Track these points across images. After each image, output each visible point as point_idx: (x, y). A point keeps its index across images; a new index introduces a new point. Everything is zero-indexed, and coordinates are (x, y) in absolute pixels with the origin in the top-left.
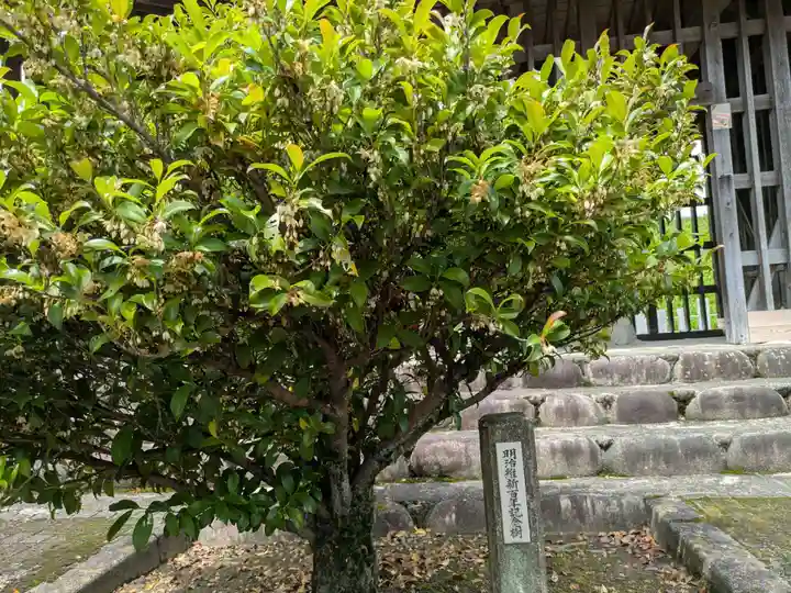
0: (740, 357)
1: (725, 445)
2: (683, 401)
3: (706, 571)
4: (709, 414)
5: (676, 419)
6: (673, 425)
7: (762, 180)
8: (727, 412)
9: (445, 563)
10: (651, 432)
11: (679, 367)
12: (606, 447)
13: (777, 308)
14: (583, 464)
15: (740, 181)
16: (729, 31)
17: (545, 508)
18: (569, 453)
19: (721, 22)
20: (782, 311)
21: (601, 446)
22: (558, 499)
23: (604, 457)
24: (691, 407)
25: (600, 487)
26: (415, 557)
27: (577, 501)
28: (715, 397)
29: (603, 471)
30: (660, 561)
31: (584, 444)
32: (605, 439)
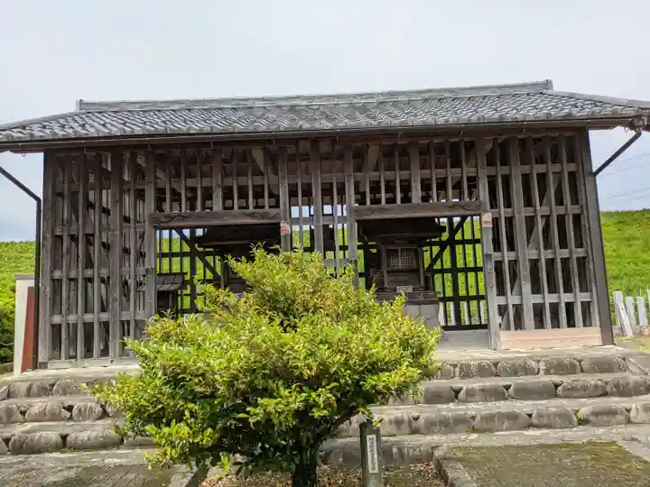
0: (489, 365)
1: (473, 418)
2: (457, 392)
3: (449, 481)
4: (469, 399)
5: (453, 401)
6: (451, 405)
7: (508, 257)
8: (478, 398)
9: (340, 482)
10: (439, 410)
11: (457, 370)
12: (416, 419)
13: (516, 329)
14: (405, 428)
15: (497, 257)
16: (492, 171)
17: (385, 453)
18: (398, 422)
19: (488, 165)
20: (519, 331)
21: (414, 419)
22: (391, 448)
23: (415, 424)
24: (462, 395)
25: (411, 441)
26: (326, 479)
27: (400, 450)
28: (473, 389)
29: (414, 431)
30: (435, 478)
31: (406, 418)
32: (416, 414)
